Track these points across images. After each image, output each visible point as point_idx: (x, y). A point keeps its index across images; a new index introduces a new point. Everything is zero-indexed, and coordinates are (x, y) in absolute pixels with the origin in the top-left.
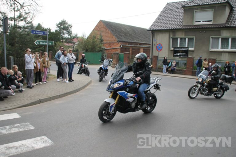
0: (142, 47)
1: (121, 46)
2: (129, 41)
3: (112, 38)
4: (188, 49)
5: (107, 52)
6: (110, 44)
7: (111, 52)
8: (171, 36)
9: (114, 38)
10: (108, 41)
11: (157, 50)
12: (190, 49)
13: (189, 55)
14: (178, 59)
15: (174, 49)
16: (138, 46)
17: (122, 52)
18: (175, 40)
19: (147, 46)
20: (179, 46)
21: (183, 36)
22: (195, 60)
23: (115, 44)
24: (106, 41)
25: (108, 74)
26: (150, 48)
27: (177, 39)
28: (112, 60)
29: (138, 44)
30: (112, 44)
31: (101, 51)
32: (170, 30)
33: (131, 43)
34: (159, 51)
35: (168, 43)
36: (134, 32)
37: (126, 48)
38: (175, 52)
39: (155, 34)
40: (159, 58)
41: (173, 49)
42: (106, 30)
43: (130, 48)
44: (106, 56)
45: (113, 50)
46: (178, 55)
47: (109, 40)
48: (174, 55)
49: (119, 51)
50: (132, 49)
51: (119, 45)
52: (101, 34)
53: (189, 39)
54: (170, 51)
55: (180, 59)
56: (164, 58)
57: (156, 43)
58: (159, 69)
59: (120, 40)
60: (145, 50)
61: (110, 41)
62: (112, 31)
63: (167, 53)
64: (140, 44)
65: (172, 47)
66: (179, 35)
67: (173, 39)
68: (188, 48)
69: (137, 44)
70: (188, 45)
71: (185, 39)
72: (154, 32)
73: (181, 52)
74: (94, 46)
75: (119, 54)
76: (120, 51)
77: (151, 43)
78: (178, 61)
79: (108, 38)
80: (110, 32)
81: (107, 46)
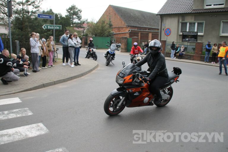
0: (151, 32)
1: (129, 31)
2: (138, 26)
3: (121, 22)
4: (197, 34)
5: (116, 36)
6: (119, 28)
7: (120, 37)
8: (180, 21)
9: (123, 23)
10: (118, 26)
11: (165, 34)
12: (199, 34)
13: (198, 40)
14: (187, 44)
15: (183, 34)
16: (147, 31)
17: (130, 36)
18: (184, 25)
19: (156, 31)
20: (188, 31)
21: (193, 21)
22: (204, 45)
23: (124, 29)
24: (115, 26)
25: (115, 58)
26: (159, 33)
27: (186, 23)
28: (120, 44)
29: (147, 29)
31: (110, 35)
32: (179, 14)
33: (140, 28)
34: (167, 36)
35: (177, 28)
36: (144, 16)
37: (134, 33)
38: (184, 37)
39: (164, 18)
40: (167, 43)
41: (181, 34)
42: (116, 15)
43: (138, 33)
44: (114, 41)
45: (122, 35)
46: (187, 40)
47: (118, 24)
48: (182, 40)
49: (127, 36)
50: (141, 34)
51: (128, 29)
52: (110, 19)
53: (198, 23)
54: (179, 36)
55: (189, 44)
56: (172, 43)
57: (165, 27)
58: (167, 54)
59: (130, 25)
60: (154, 34)
61: (120, 26)
62: (121, 15)
63: (176, 38)
64: (149, 29)
65: (181, 32)
66: (189, 20)
67: (182, 23)
68: (197, 32)
69: (145, 28)
70: (197, 30)
71: (194, 23)
72: (162, 16)
73: (190, 37)
74: (103, 31)
75: (127, 39)
76: (129, 35)
77: (160, 28)
78: (186, 47)
79: (117, 23)
80: (119, 17)
81: (116, 30)
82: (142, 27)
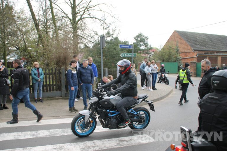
0: (220, 55)
1: (197, 55)
2: (205, 50)
3: (187, 47)
5: (183, 61)
6: (186, 53)
9: (189, 47)
16: (215, 54)
17: (198, 61)
19: (226, 54)
23: (191, 53)
24: (181, 51)
30: (188, 53)
33: (207, 52)
37: (202, 57)
42: (181, 40)
45: (189, 59)
49: (195, 60)
50: (209, 57)
51: (196, 54)
52: (177, 44)
59: (196, 49)
60: (224, 58)
61: (185, 50)
62: (187, 40)
64: (217, 52)
69: (213, 52)
75: (196, 63)
76: (196, 60)
79: (183, 48)
80: (184, 42)
81: (183, 55)
82: (209, 50)
